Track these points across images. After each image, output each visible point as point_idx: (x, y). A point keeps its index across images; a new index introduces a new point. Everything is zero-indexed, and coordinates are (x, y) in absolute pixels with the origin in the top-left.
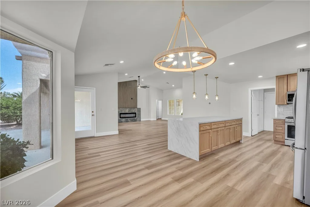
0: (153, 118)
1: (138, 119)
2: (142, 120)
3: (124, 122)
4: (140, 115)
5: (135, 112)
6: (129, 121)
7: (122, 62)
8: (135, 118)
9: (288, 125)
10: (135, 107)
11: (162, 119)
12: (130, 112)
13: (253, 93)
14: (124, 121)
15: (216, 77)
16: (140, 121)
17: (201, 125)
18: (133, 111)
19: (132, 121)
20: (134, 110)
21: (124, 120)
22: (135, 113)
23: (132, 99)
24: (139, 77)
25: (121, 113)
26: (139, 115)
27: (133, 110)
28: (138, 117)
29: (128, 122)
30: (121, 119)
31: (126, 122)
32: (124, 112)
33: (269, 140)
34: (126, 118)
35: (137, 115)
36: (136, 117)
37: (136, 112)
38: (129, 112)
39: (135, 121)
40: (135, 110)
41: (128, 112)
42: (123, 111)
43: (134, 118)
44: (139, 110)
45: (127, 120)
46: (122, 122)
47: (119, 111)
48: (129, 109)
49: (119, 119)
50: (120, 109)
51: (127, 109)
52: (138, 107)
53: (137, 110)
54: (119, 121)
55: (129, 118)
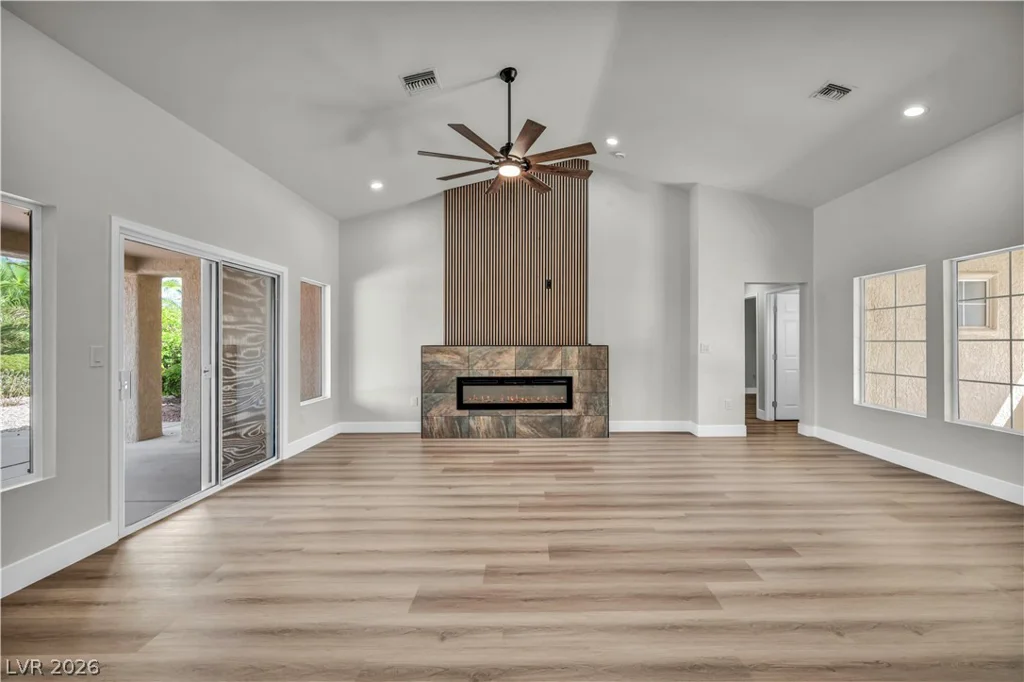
0: (719, 424)
1: (587, 420)
2: (615, 426)
3: (488, 434)
4: (600, 392)
5: (568, 375)
6: (524, 429)
8: (566, 413)
11: (804, 430)
12: (530, 373)
14: (483, 428)
16: (604, 433)
18: (553, 366)
19: (543, 431)
20: (558, 360)
21: (483, 421)
22: (568, 381)
24: (508, 75)
25: (464, 375)
26: (595, 392)
27: (551, 359)
28: (587, 405)
29: (515, 434)
30: (466, 413)
31: (500, 436)
32: (486, 374)
34: (503, 413)
35: (577, 397)
36: (569, 405)
37: (575, 374)
38: (520, 374)
39: (569, 431)
40: (565, 362)
41: (510, 374)
42: (481, 364)
43: (557, 413)
44: (598, 360)
45: (507, 420)
46: (470, 434)
47: (457, 363)
48: (519, 353)
49: (452, 414)
50: (457, 353)
51: (506, 351)
52: (589, 342)
53: (583, 358)
54: (452, 426)
55: (523, 412)
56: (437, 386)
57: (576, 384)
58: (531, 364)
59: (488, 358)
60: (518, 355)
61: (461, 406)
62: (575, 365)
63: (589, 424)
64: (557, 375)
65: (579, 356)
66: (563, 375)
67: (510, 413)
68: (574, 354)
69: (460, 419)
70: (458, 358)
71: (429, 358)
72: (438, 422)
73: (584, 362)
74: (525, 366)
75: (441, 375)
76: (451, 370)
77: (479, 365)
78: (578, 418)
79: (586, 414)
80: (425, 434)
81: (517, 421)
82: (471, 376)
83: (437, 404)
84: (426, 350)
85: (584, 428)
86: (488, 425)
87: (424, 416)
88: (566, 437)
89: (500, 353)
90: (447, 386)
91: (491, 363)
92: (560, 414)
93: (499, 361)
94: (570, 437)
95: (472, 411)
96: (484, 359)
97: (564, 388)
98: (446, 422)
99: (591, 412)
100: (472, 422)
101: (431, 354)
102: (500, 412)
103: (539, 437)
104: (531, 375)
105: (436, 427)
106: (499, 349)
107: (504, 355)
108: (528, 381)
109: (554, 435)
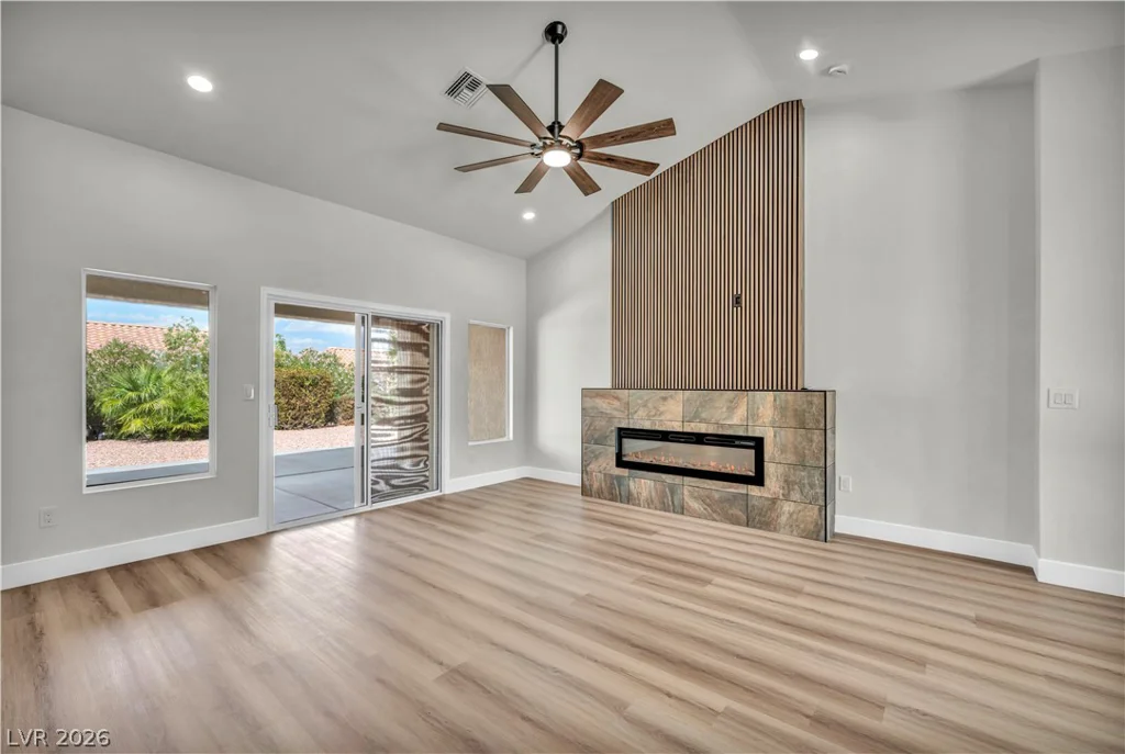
1: (788, 507)
2: (843, 523)
3: (649, 503)
4: (810, 466)
5: (757, 434)
6: (694, 505)
8: (754, 490)
12: (702, 428)
14: (645, 494)
16: (822, 531)
18: (735, 420)
19: (720, 512)
20: (742, 411)
21: (644, 484)
22: (758, 444)
23: (737, 301)
25: (623, 425)
26: (802, 465)
27: (731, 409)
28: (788, 484)
29: (682, 510)
30: (625, 472)
31: (664, 509)
32: (647, 425)
34: (669, 478)
35: (770, 469)
36: (758, 479)
37: (768, 434)
38: (688, 428)
39: (758, 519)
40: (752, 414)
41: (677, 427)
42: (642, 413)
43: (741, 489)
45: (673, 489)
46: (629, 499)
47: (616, 409)
48: (688, 400)
49: (611, 472)
50: (617, 398)
51: (671, 396)
53: (782, 410)
54: (611, 487)
55: (693, 481)
56: (596, 436)
57: (769, 450)
58: (704, 415)
59: (650, 405)
60: (686, 403)
61: (620, 463)
62: (767, 420)
63: (791, 515)
64: (741, 433)
65: (775, 408)
66: (750, 434)
67: (677, 479)
68: (766, 403)
69: (619, 478)
70: (616, 404)
71: (590, 403)
72: (597, 481)
73: (783, 416)
74: (696, 417)
75: (600, 423)
76: (610, 418)
77: (640, 413)
78: (774, 501)
79: (787, 498)
80: (585, 491)
81: (686, 492)
82: (631, 427)
83: (596, 457)
84: (587, 393)
85: (784, 519)
86: (650, 492)
87: (584, 471)
88: (754, 527)
89: (665, 399)
90: (606, 437)
91: (653, 413)
92: (744, 492)
93: (662, 409)
94: (760, 528)
95: (633, 471)
96: (645, 406)
97: (752, 453)
98: (605, 481)
99: (796, 495)
100: (632, 484)
101: (591, 397)
102: (664, 476)
103: (714, 520)
104: (703, 431)
105: (596, 486)
106: (663, 393)
107: (671, 402)
108: (699, 439)
109: (735, 521)
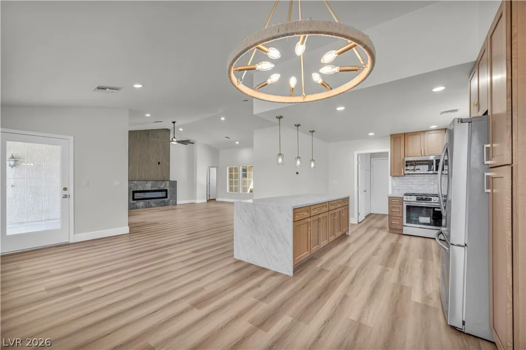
0: (201, 199)
1: (171, 201)
2: (178, 202)
3: (142, 207)
4: (175, 193)
5: (166, 189)
6: (154, 205)
7: (138, 86)
8: (166, 199)
9: (407, 206)
10: (166, 179)
11: (219, 199)
12: (156, 189)
13: (360, 159)
14: (141, 206)
15: (311, 130)
16: (175, 204)
17: (296, 211)
18: (162, 187)
19: (159, 205)
20: (163, 185)
21: (141, 203)
22: (166, 191)
23: (159, 163)
24: (174, 123)
25: (135, 190)
26: (173, 193)
27: (162, 184)
28: (171, 198)
29: (151, 207)
30: (135, 202)
31: (146, 207)
32: (142, 189)
33: (382, 228)
34: (148, 201)
35: (168, 195)
36: (166, 197)
37: (168, 188)
38: (153, 189)
39: (166, 204)
40: (165, 185)
41: (150, 189)
42: (140, 186)
43: (163, 199)
44: (174, 184)
45: (149, 203)
46: (137, 208)
49: (131, 202)
50: (133, 183)
51: (148, 182)
52: (171, 180)
53: (170, 184)
54: (131, 206)
55: (154, 200)
57: (168, 192)
58: (156, 186)
60: (152, 184)
61: (133, 199)
62: (168, 186)
64: (163, 189)
65: (168, 184)
67: (150, 200)
69: (133, 203)
70: (132, 185)
74: (154, 187)
76: (130, 188)
78: (169, 200)
81: (152, 203)
82: (137, 190)
85: (170, 203)
86: (143, 205)
88: (165, 206)
91: (143, 186)
93: (146, 185)
94: (167, 206)
95: (138, 201)
96: (141, 185)
97: (165, 192)
100: (137, 204)
102: (146, 200)
103: (158, 207)
106: (146, 182)
107: (148, 184)
108: (155, 191)
109: (163, 206)
